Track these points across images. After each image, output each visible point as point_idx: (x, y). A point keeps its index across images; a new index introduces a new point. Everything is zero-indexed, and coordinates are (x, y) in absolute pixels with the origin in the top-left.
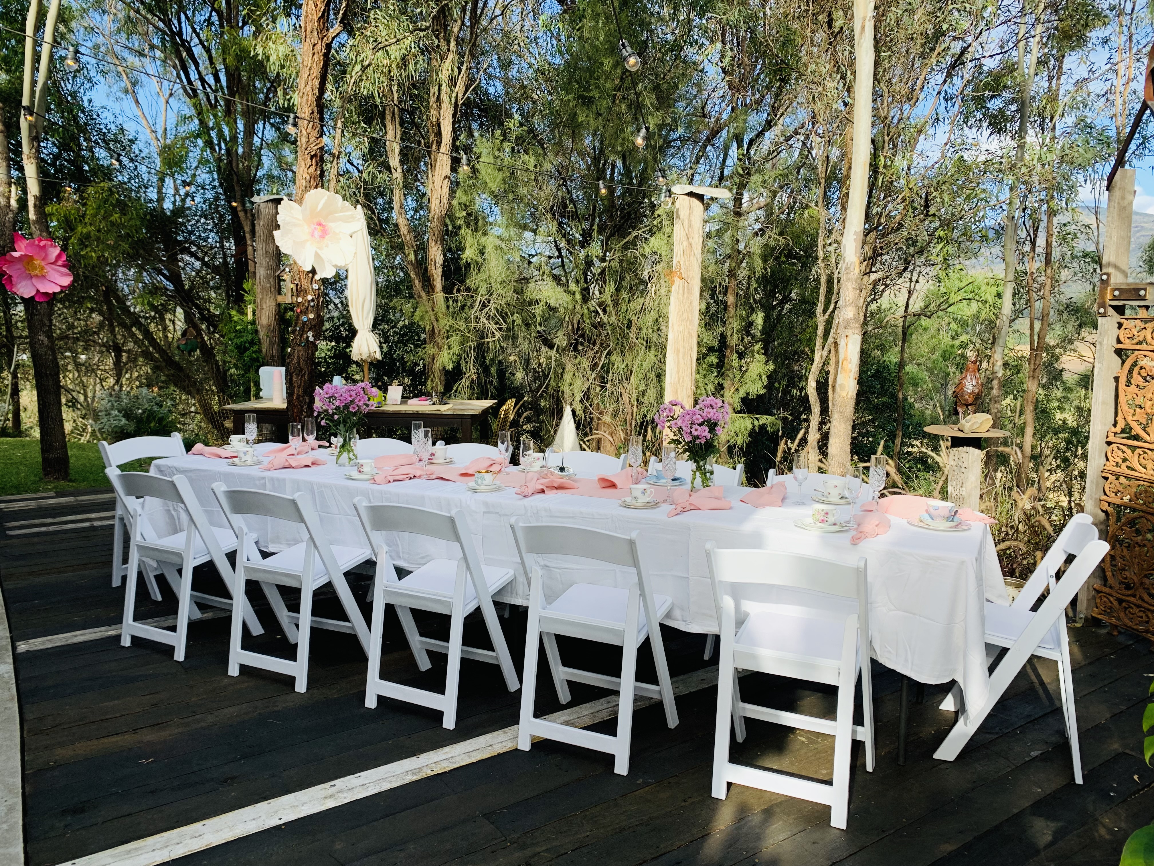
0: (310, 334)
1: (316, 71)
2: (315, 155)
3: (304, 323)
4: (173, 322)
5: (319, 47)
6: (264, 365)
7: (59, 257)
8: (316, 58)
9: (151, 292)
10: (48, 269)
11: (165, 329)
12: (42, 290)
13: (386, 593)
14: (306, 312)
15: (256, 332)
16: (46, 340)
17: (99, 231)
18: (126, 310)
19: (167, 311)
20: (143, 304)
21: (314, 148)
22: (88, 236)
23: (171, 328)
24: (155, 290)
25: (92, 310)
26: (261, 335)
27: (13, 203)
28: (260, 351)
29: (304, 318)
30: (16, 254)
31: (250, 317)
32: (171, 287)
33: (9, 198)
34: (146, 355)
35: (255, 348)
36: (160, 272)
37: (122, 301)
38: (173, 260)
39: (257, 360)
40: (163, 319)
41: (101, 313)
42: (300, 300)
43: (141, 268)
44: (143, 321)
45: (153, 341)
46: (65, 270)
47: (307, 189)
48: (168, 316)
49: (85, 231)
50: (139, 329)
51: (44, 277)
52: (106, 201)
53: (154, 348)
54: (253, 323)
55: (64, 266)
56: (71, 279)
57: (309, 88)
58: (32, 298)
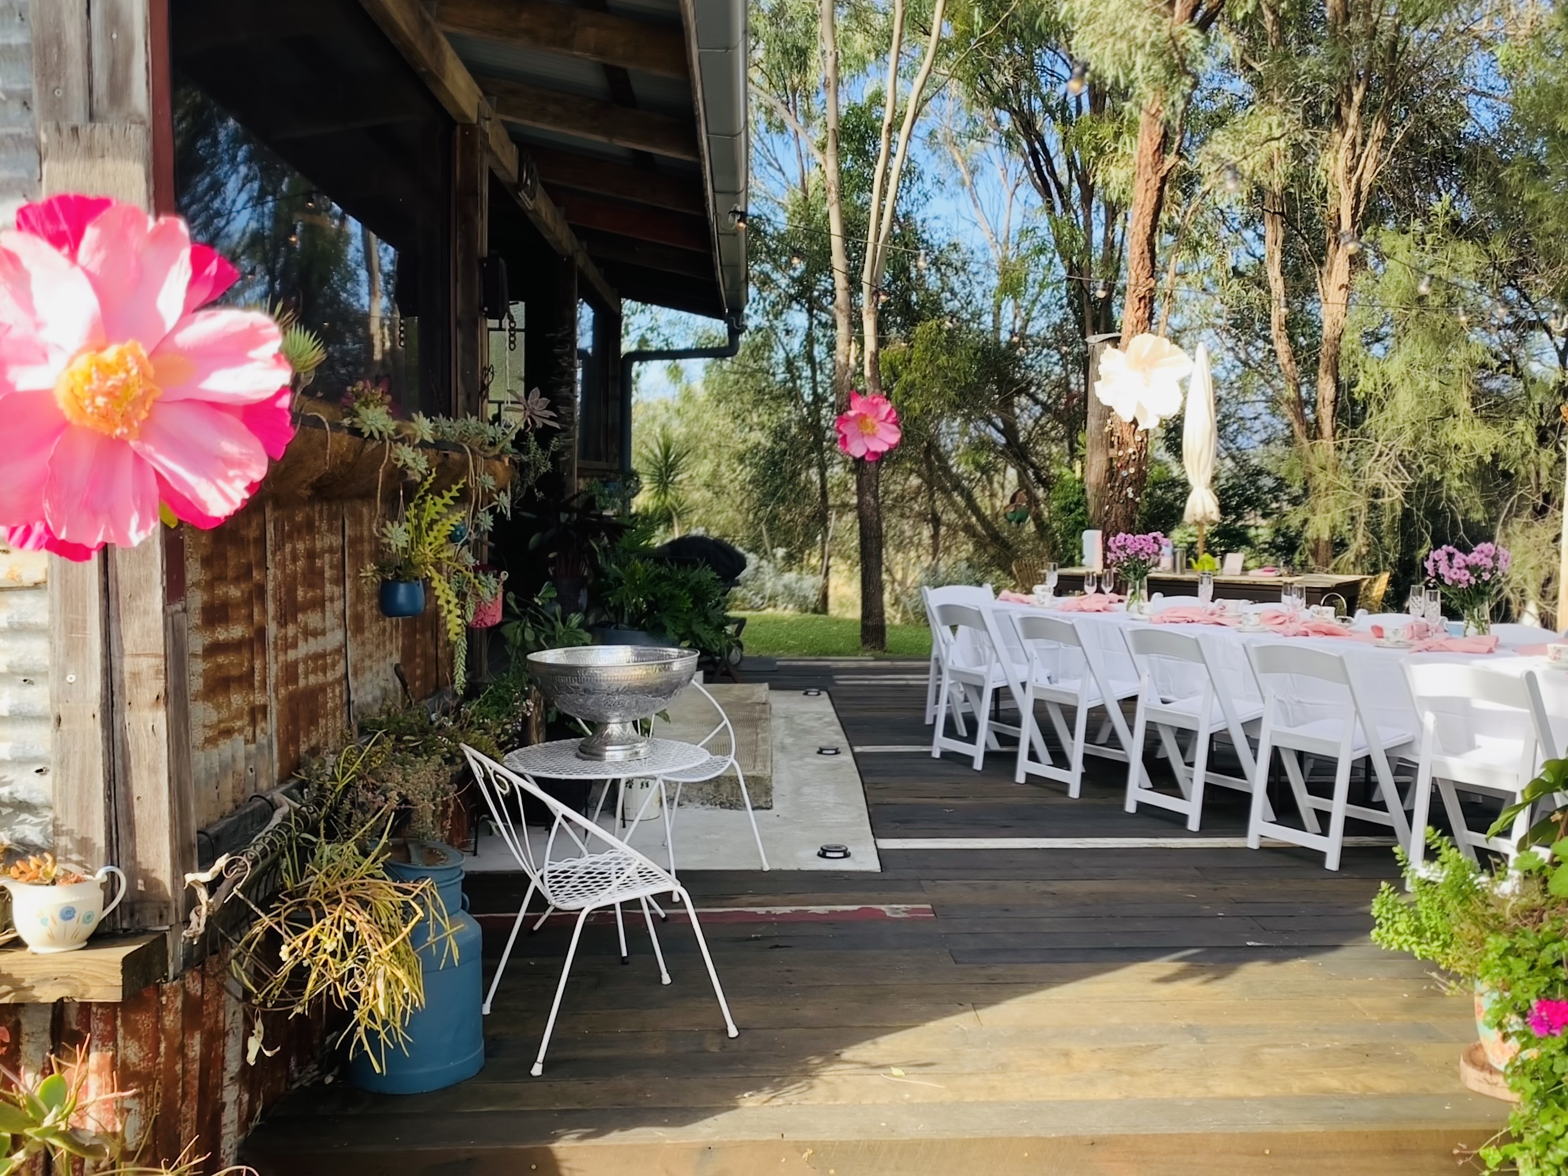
0: (1130, 490)
1: (1149, 207)
2: (1144, 297)
3: (1124, 479)
4: (1002, 487)
5: (1152, 182)
6: (1089, 528)
7: (890, 413)
8: (1149, 194)
9: (976, 448)
10: (878, 426)
11: (993, 495)
12: (872, 449)
13: (1148, 710)
14: (1126, 466)
15: (1084, 491)
16: (872, 501)
17: (924, 377)
18: (947, 470)
19: (997, 471)
20: (967, 463)
21: (1142, 291)
22: (913, 385)
23: (1000, 495)
24: (983, 445)
25: (911, 471)
26: (1089, 494)
27: (852, 362)
28: (1086, 513)
29: (1124, 473)
30: (851, 413)
31: (1078, 475)
32: (1003, 440)
33: (848, 357)
34: (968, 529)
35: (1081, 509)
36: (989, 421)
37: (943, 459)
38: (1007, 405)
39: (1081, 523)
40: (990, 481)
41: (920, 475)
42: (1121, 453)
43: (968, 419)
44: (965, 483)
45: (976, 511)
46: (895, 428)
47: (1132, 334)
48: (996, 478)
49: (910, 378)
50: (961, 494)
51: (874, 435)
52: (933, 342)
53: (978, 519)
54: (1081, 481)
55: (894, 423)
56: (899, 436)
57: (1140, 227)
58: (863, 458)
